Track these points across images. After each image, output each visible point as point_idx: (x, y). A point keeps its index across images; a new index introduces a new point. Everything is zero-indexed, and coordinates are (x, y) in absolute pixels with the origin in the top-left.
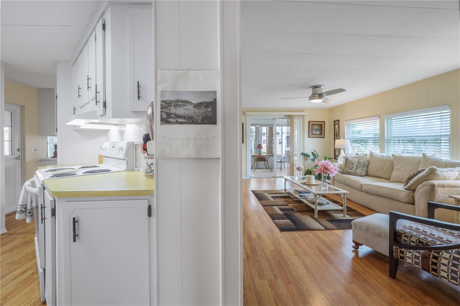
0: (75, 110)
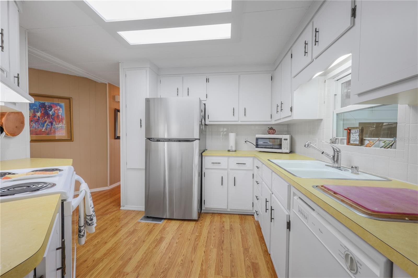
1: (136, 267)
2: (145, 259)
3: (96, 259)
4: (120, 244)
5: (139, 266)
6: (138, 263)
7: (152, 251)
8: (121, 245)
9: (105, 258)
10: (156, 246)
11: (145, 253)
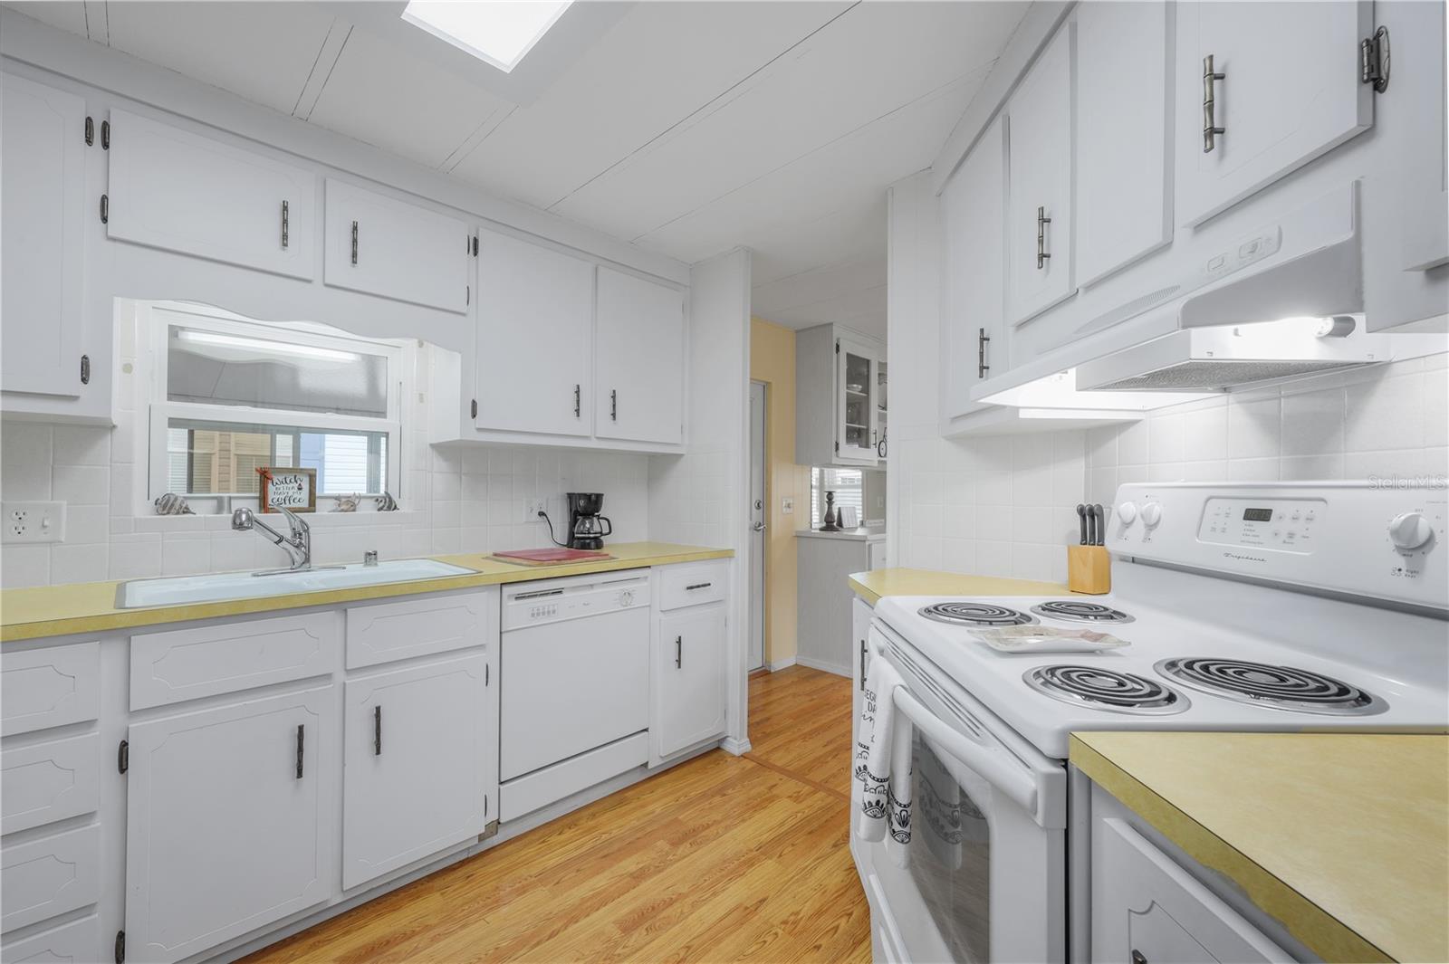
0: (985, 342)
1: (752, 865)
2: (722, 876)
3: (776, 858)
4: (702, 880)
5: (744, 862)
6: (744, 873)
7: (693, 890)
8: (704, 875)
9: (751, 851)
10: (671, 902)
11: (715, 894)
